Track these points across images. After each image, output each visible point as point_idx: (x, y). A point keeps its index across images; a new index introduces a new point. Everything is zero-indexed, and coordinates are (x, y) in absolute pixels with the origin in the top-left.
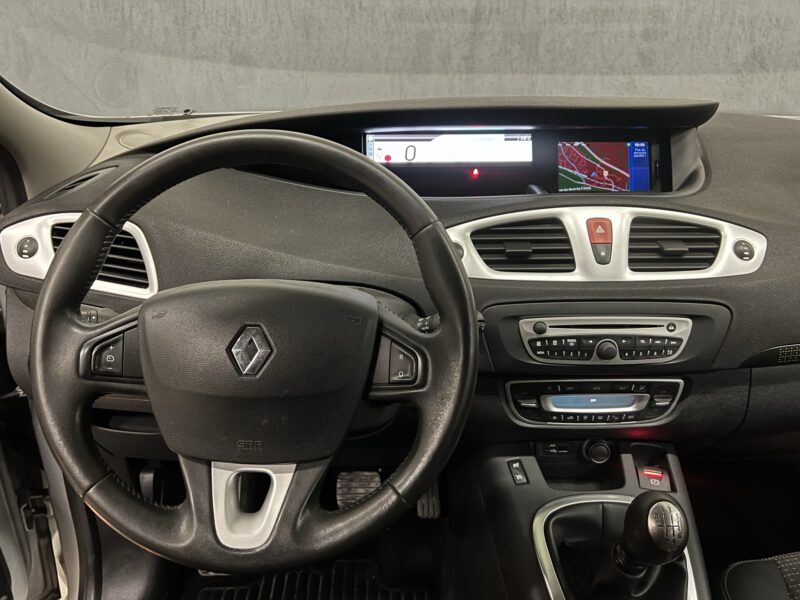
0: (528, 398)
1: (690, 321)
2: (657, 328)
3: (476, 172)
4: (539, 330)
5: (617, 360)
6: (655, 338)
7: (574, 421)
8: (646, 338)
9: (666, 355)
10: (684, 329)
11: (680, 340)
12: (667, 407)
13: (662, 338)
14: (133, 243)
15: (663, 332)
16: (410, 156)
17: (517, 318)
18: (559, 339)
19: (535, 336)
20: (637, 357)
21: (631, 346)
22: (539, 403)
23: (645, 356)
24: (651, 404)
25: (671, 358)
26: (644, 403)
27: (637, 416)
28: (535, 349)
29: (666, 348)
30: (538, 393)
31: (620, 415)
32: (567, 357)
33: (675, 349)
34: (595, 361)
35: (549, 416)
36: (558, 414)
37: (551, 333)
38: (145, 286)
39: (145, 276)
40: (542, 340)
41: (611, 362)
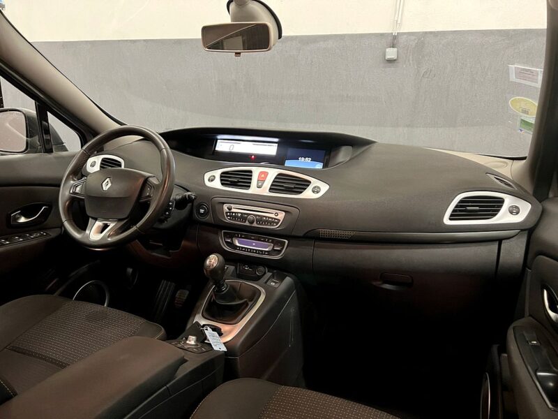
0: (228, 238)
1: (284, 213)
2: (271, 214)
3: (253, 157)
4: (230, 209)
5: (255, 224)
6: (269, 218)
7: (245, 251)
8: (266, 217)
9: (273, 226)
10: (281, 216)
11: (279, 220)
12: (280, 251)
13: (272, 218)
14: (121, 165)
15: (273, 216)
16: (231, 149)
17: (224, 203)
18: (235, 213)
19: (228, 210)
20: (262, 224)
21: (260, 220)
22: (232, 240)
23: (265, 225)
24: (273, 250)
25: (275, 227)
26: (272, 248)
27: (269, 253)
28: (227, 216)
29: (273, 222)
30: (231, 236)
31: (262, 251)
32: (237, 221)
33: (277, 224)
34: (247, 223)
35: (235, 247)
36: (239, 247)
37: (233, 210)
40: (230, 213)
41: (253, 225)
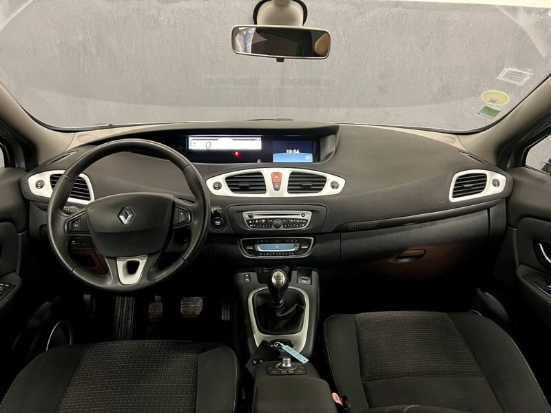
0: (249, 246)
1: (311, 213)
2: (297, 215)
3: (237, 153)
4: (251, 217)
5: (282, 228)
6: (297, 219)
7: (269, 255)
8: (293, 219)
9: (302, 227)
10: (308, 216)
11: (307, 220)
12: (307, 249)
13: (299, 219)
14: (84, 182)
15: (300, 217)
16: (208, 146)
17: (243, 211)
18: (258, 220)
19: (249, 218)
20: (290, 227)
21: (287, 223)
22: (254, 247)
23: (293, 227)
24: (300, 249)
25: (304, 227)
26: (298, 247)
27: (295, 253)
28: (249, 224)
29: (302, 223)
30: (253, 243)
31: (288, 252)
32: (262, 227)
33: (305, 224)
34: (273, 229)
35: (258, 253)
36: (262, 252)
37: (255, 217)
38: (89, 200)
39: (89, 196)
40: (252, 220)
41: (280, 229)
